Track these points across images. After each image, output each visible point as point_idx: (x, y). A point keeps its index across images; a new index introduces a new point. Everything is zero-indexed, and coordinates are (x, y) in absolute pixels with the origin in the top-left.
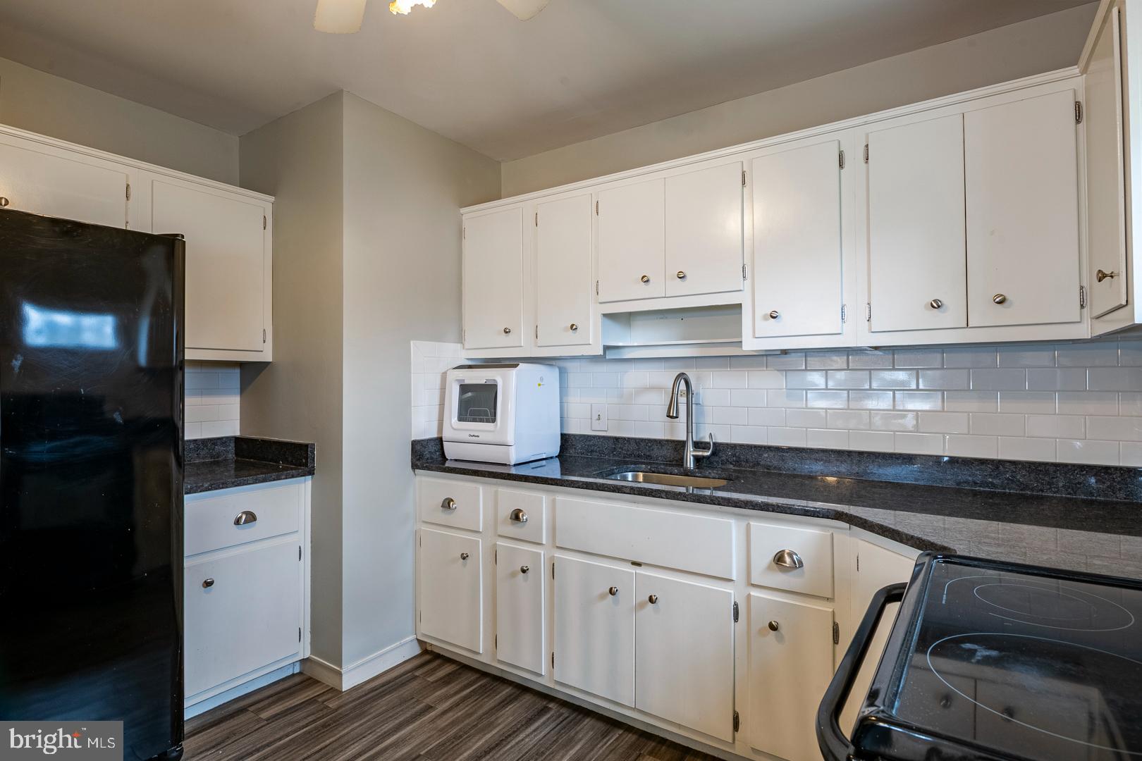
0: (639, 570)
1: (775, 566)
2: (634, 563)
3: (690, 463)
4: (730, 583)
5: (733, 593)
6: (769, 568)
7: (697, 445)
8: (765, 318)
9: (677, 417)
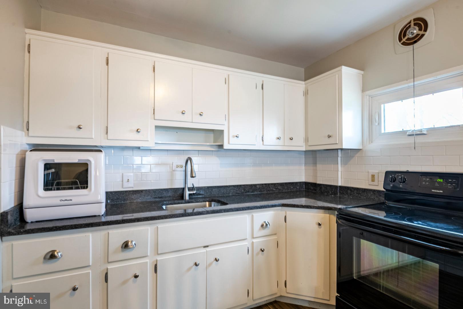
0: (208, 249)
1: (261, 228)
2: (205, 247)
3: (187, 198)
4: (246, 240)
5: (246, 244)
6: (260, 230)
7: (190, 189)
8: (233, 136)
9: (195, 177)
